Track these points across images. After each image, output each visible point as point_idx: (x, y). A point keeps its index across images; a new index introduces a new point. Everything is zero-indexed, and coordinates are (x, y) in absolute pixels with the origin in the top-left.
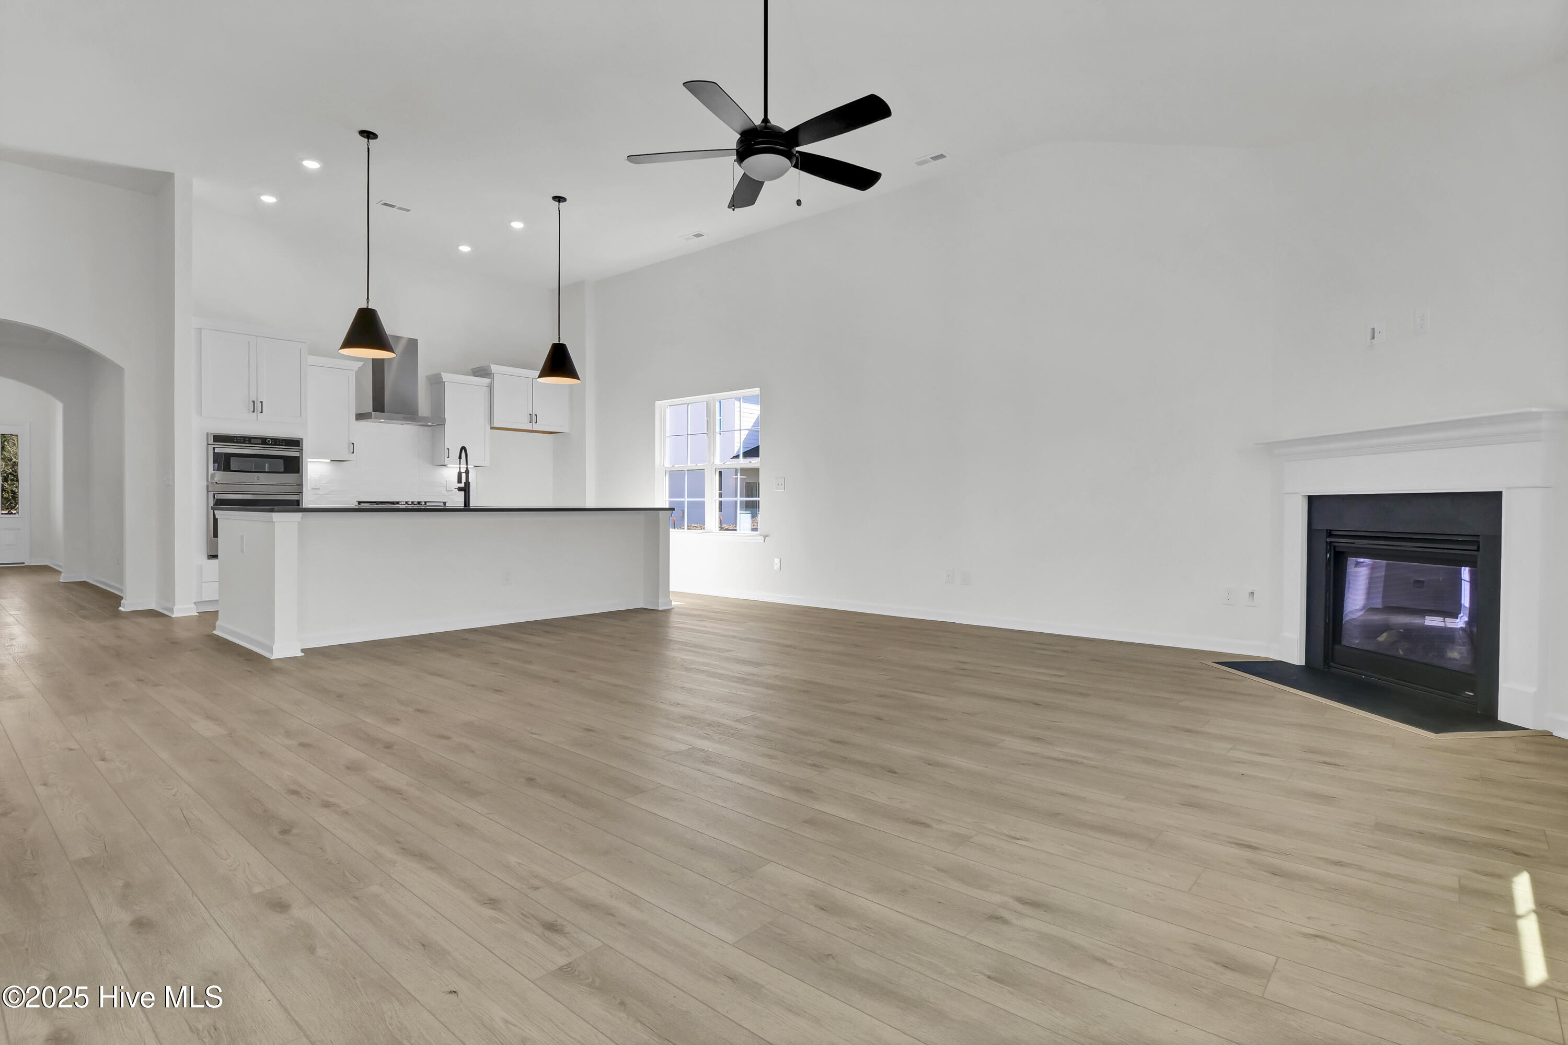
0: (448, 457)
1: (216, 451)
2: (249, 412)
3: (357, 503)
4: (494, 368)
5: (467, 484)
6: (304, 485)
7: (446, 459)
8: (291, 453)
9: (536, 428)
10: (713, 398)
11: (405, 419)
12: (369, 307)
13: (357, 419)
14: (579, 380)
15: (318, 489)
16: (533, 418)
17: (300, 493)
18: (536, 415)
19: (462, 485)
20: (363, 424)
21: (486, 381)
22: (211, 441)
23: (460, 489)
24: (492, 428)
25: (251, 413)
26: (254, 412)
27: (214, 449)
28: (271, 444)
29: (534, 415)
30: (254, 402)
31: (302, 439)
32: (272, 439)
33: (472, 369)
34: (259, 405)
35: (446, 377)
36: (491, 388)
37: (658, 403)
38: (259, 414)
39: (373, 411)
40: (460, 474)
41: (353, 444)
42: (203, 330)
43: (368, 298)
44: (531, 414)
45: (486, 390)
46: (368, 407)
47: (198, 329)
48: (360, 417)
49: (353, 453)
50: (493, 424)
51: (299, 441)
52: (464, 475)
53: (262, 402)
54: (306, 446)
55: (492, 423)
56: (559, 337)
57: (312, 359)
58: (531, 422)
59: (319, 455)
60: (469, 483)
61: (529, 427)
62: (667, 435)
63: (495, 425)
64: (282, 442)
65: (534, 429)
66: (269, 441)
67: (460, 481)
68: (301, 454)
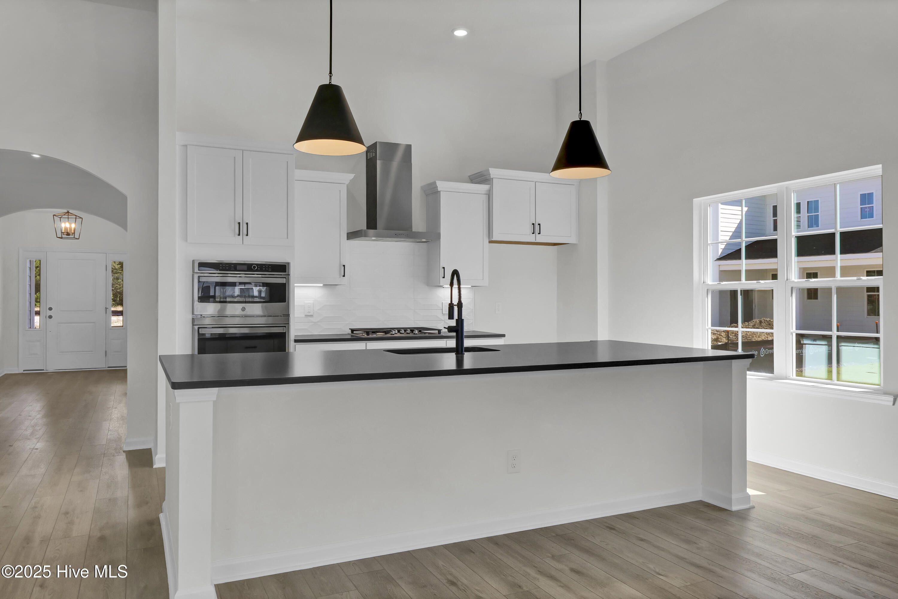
0: (444, 277)
1: (203, 279)
2: (235, 235)
3: (350, 332)
4: (494, 172)
5: (460, 321)
6: (291, 316)
7: (442, 279)
8: (276, 279)
9: (540, 239)
10: (787, 188)
11: (396, 236)
12: (333, 83)
13: (348, 238)
14: (609, 169)
15: (311, 316)
16: (536, 228)
17: (286, 324)
18: (539, 224)
19: (453, 323)
20: (356, 243)
21: (484, 188)
22: (196, 270)
23: (450, 329)
24: (491, 242)
25: (237, 236)
26: (239, 235)
27: (199, 277)
28: (257, 271)
29: (537, 224)
30: (239, 223)
31: (289, 263)
32: (257, 265)
33: (469, 176)
34: (245, 226)
35: (441, 185)
36: (489, 195)
37: (696, 201)
38: (245, 237)
39: (367, 229)
40: (451, 306)
41: (344, 266)
42: (188, 146)
43: (331, 73)
44: (533, 224)
45: (484, 198)
46: (362, 224)
47: (183, 145)
48: (352, 235)
49: (344, 276)
50: (493, 238)
51: (285, 266)
52: (456, 309)
53: (247, 224)
54: (294, 271)
55: (491, 236)
56: (580, 113)
57: (299, 174)
58: (533, 233)
59: (308, 279)
60: (462, 321)
61: (532, 238)
62: (709, 242)
63: (495, 238)
64: (268, 268)
65: (538, 241)
66: (254, 267)
67: (451, 317)
68: (288, 280)
